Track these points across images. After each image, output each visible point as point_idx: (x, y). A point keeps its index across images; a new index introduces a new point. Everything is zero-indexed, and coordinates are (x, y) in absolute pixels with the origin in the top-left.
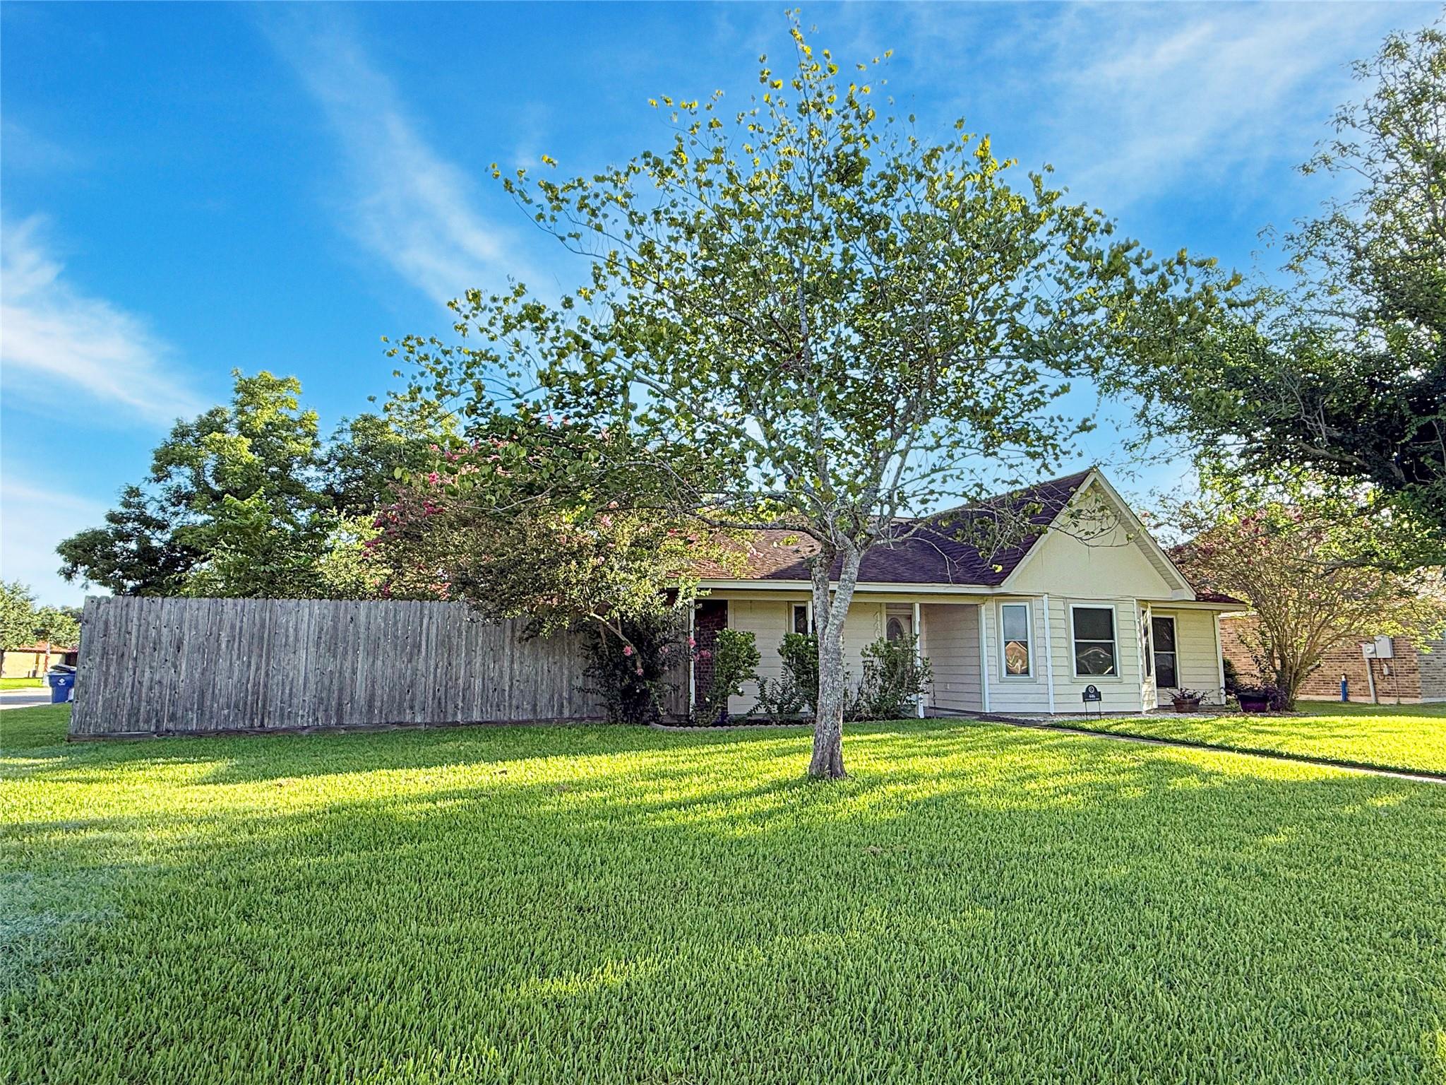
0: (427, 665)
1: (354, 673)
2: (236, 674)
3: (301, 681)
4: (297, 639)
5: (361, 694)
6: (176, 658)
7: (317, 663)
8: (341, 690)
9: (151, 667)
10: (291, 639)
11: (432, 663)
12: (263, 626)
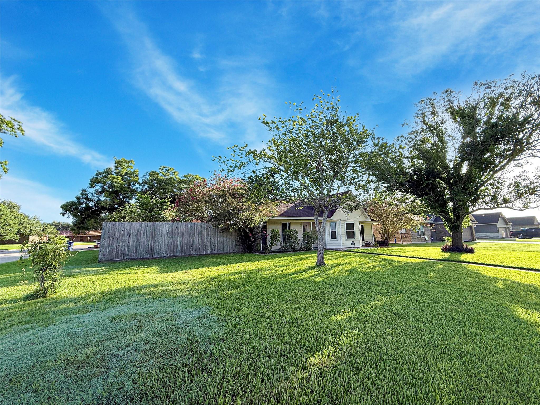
0: (196, 239)
1: (177, 242)
2: (146, 242)
3: (163, 244)
4: (162, 233)
5: (179, 247)
6: (129, 238)
7: (168, 239)
8: (174, 247)
9: (122, 241)
10: (160, 233)
11: (198, 239)
12: (153, 230)
